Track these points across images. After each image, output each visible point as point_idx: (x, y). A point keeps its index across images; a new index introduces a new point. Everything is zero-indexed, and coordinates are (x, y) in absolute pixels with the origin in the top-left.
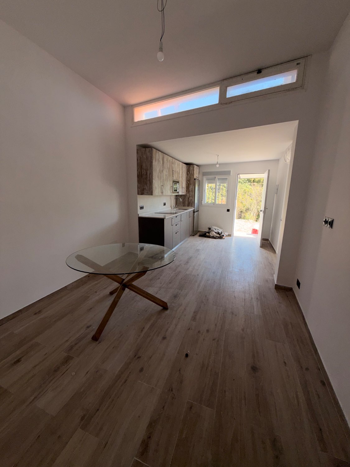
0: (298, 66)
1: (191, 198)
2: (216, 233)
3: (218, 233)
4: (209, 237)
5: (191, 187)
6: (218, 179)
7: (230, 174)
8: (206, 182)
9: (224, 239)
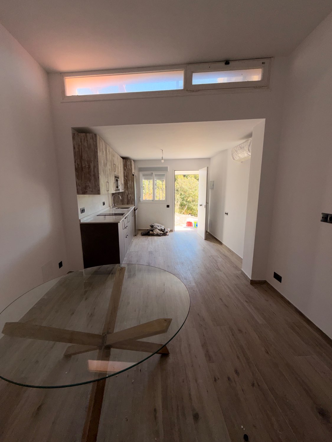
0: (264, 65)
1: (130, 195)
2: (159, 230)
3: (161, 230)
4: (153, 235)
5: (130, 183)
6: (155, 175)
7: (167, 170)
8: (143, 178)
9: (168, 235)
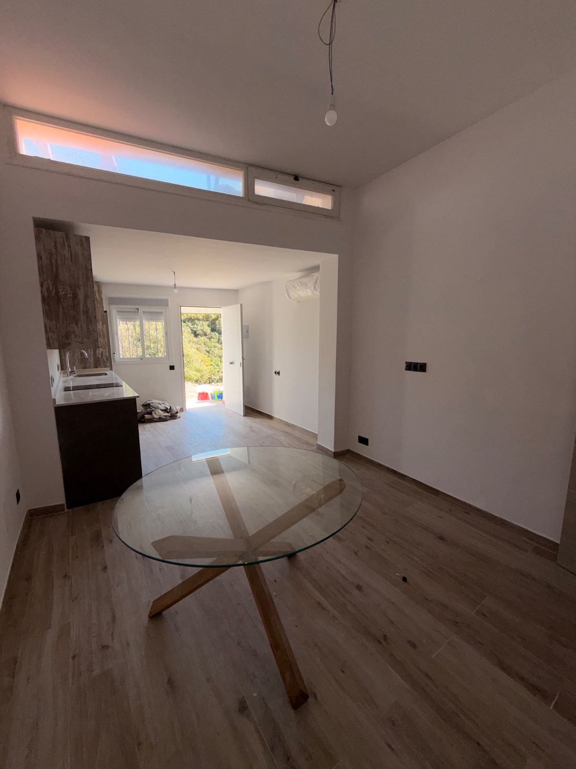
0: (333, 193)
2: (162, 410)
3: (166, 410)
4: (152, 421)
6: (144, 312)
7: (168, 305)
8: (118, 316)
9: (180, 418)
